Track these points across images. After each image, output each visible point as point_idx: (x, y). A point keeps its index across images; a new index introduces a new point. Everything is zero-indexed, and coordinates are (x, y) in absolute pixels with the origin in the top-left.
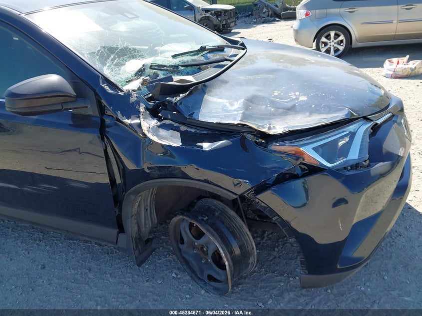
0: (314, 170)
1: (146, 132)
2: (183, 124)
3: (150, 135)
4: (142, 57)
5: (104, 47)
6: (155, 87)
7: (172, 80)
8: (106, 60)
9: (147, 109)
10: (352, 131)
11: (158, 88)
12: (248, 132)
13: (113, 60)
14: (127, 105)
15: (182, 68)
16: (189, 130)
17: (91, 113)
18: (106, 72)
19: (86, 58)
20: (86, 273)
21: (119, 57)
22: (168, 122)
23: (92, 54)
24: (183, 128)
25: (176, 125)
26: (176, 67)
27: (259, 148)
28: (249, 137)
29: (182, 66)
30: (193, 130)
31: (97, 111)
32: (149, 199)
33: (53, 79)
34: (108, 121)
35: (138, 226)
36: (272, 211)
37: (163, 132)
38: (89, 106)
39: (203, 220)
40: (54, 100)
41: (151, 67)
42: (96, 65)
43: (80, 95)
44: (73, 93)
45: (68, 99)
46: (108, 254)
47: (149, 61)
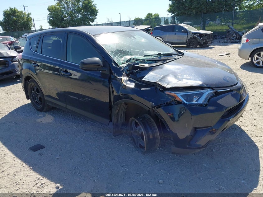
0: (179, 103)
1: (123, 81)
2: (137, 81)
3: (123, 83)
4: (131, 55)
5: (117, 50)
6: (130, 66)
7: (139, 65)
8: (117, 55)
9: (126, 74)
10: (203, 92)
11: (131, 67)
12: (159, 86)
13: (119, 55)
14: (119, 71)
15: (147, 61)
16: (138, 83)
17: (107, 73)
18: (116, 59)
19: (109, 53)
20: (95, 138)
21: (122, 54)
22: (131, 79)
23: (112, 52)
24: (136, 82)
25: (134, 80)
26: (144, 60)
27: (161, 93)
28: (159, 88)
29: (146, 60)
30: (140, 83)
31: (109, 73)
32: (123, 110)
33: (97, 59)
34: (112, 77)
35: (117, 120)
36: (161, 116)
37: (129, 82)
38: (107, 71)
39: (140, 120)
40: (95, 66)
41: (133, 59)
42: (112, 56)
43: (104, 66)
44: (102, 65)
45: (100, 67)
46: (106, 133)
47: (133, 57)
